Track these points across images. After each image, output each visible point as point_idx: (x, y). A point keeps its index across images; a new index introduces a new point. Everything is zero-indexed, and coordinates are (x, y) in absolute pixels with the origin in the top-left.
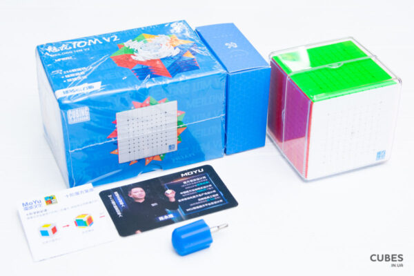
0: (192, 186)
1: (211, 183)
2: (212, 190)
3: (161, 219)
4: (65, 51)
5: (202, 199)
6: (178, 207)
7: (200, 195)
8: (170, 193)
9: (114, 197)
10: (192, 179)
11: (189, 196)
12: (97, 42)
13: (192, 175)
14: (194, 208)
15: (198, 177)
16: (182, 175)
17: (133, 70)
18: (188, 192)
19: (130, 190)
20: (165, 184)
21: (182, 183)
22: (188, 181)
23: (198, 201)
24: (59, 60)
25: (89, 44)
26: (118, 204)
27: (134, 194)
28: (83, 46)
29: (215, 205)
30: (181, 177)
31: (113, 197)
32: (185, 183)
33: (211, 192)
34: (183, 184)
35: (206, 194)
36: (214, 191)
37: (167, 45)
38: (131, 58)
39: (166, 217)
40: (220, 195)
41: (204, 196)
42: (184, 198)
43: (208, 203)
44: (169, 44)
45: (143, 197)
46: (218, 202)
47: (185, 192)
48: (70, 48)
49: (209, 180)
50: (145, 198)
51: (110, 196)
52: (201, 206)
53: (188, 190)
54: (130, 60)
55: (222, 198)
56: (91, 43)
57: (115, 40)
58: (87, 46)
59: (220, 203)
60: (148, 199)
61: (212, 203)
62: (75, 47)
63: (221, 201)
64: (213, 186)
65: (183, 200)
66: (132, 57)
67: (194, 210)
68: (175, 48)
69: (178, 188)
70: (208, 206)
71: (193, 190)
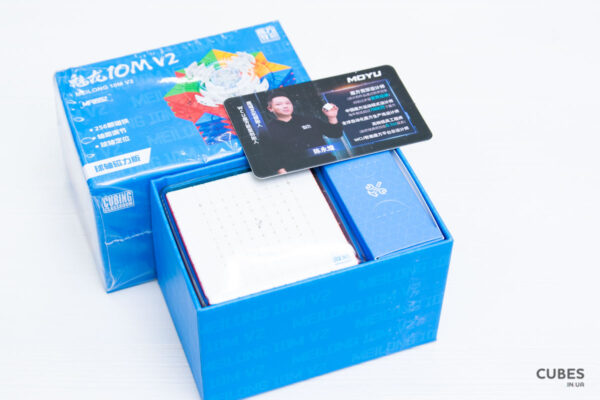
0: (364, 100)
1: (392, 97)
2: (393, 109)
3: (316, 151)
4: (97, 84)
5: (379, 123)
6: (341, 135)
7: (375, 116)
8: (330, 109)
9: (246, 111)
10: (364, 87)
11: (358, 117)
12: (145, 66)
13: (363, 81)
14: (366, 137)
15: (374, 85)
16: (349, 80)
17: (198, 125)
18: (356, 109)
19: (271, 100)
20: (324, 94)
21: (347, 94)
22: (358, 91)
23: (372, 126)
24: (88, 103)
25: (133, 71)
26: (252, 122)
27: (277, 107)
28: (124, 75)
29: (396, 134)
30: (346, 83)
31: (244, 110)
32: (352, 93)
33: (393, 112)
34: (349, 95)
35: (384, 114)
36: (397, 111)
37: (249, 74)
38: (195, 100)
39: (324, 149)
40: (405, 118)
41: (381, 118)
42: (351, 118)
43: (386, 130)
44: (252, 73)
45: (290, 113)
46: (402, 129)
47: (352, 110)
48: (105, 78)
49: (389, 92)
50: (292, 115)
51: (240, 108)
52: (376, 135)
53: (358, 105)
54: (195, 105)
55: (407, 124)
56: (136, 69)
57: (171, 62)
58: (130, 76)
59: (405, 132)
60: (297, 117)
61: (393, 131)
62: (111, 77)
63: (407, 128)
64: (395, 101)
65: (349, 122)
66: (197, 96)
67: (366, 141)
68: (261, 80)
69: (343, 102)
70: (387, 136)
71: (365, 107)
